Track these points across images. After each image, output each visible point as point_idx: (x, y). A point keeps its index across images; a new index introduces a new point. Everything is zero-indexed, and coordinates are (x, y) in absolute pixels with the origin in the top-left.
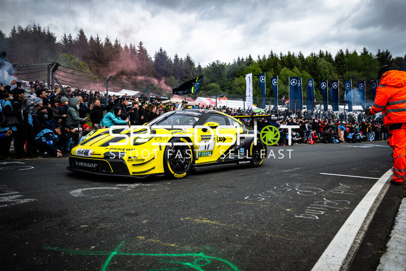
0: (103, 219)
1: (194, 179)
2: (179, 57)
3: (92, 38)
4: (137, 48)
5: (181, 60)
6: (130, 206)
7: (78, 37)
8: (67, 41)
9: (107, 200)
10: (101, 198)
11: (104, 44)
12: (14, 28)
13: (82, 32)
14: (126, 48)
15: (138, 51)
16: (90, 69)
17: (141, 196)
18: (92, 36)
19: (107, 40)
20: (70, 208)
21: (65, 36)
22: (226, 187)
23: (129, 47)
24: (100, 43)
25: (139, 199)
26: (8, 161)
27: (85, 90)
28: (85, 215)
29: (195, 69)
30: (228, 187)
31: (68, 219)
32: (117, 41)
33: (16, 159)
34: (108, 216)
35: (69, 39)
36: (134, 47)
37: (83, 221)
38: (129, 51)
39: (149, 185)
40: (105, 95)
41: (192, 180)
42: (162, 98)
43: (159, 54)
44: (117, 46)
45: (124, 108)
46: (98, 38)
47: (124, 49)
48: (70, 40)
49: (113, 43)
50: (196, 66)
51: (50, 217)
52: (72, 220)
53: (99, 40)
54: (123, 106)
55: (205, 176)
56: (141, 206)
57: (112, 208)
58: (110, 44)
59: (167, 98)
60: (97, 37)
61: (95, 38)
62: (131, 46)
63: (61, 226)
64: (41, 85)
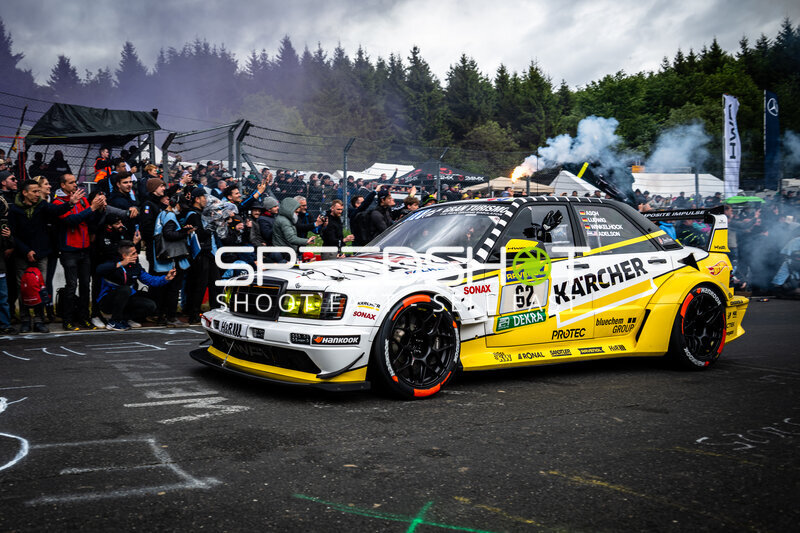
0: (381, 456)
1: (562, 384)
2: (510, 72)
3: (307, 54)
4: (406, 64)
5: (515, 79)
6: (427, 435)
7: (279, 55)
8: (259, 66)
9: (379, 419)
10: (366, 414)
11: (331, 64)
12: (162, 53)
13: (287, 43)
14: (381, 65)
15: (408, 69)
16: (305, 122)
17: (444, 416)
18: (306, 48)
19: (340, 52)
20: (316, 430)
21: (254, 56)
22: (644, 409)
23: (388, 63)
24: (325, 61)
25: (443, 421)
26: (175, 328)
27: (302, 173)
28: (347, 446)
29: (551, 96)
30: (650, 410)
31: (318, 450)
32: (360, 53)
33: (188, 325)
34: (389, 451)
35: (261, 61)
36: (400, 61)
37: (345, 457)
38: (387, 73)
39: (457, 393)
40: (341, 181)
41: (556, 387)
42: (468, 178)
43: (458, 71)
44: (362, 63)
45: (388, 213)
46: (320, 52)
47: (375, 68)
48: (264, 64)
49: (353, 57)
50: (555, 90)
51: (287, 444)
52: (325, 451)
53: (323, 55)
54: (385, 209)
55: (588, 380)
56: (449, 438)
57: (392, 436)
58: (347, 61)
59: (480, 178)
60: (317, 49)
61: (313, 51)
62: (392, 59)
63: (309, 461)
64: (216, 168)
